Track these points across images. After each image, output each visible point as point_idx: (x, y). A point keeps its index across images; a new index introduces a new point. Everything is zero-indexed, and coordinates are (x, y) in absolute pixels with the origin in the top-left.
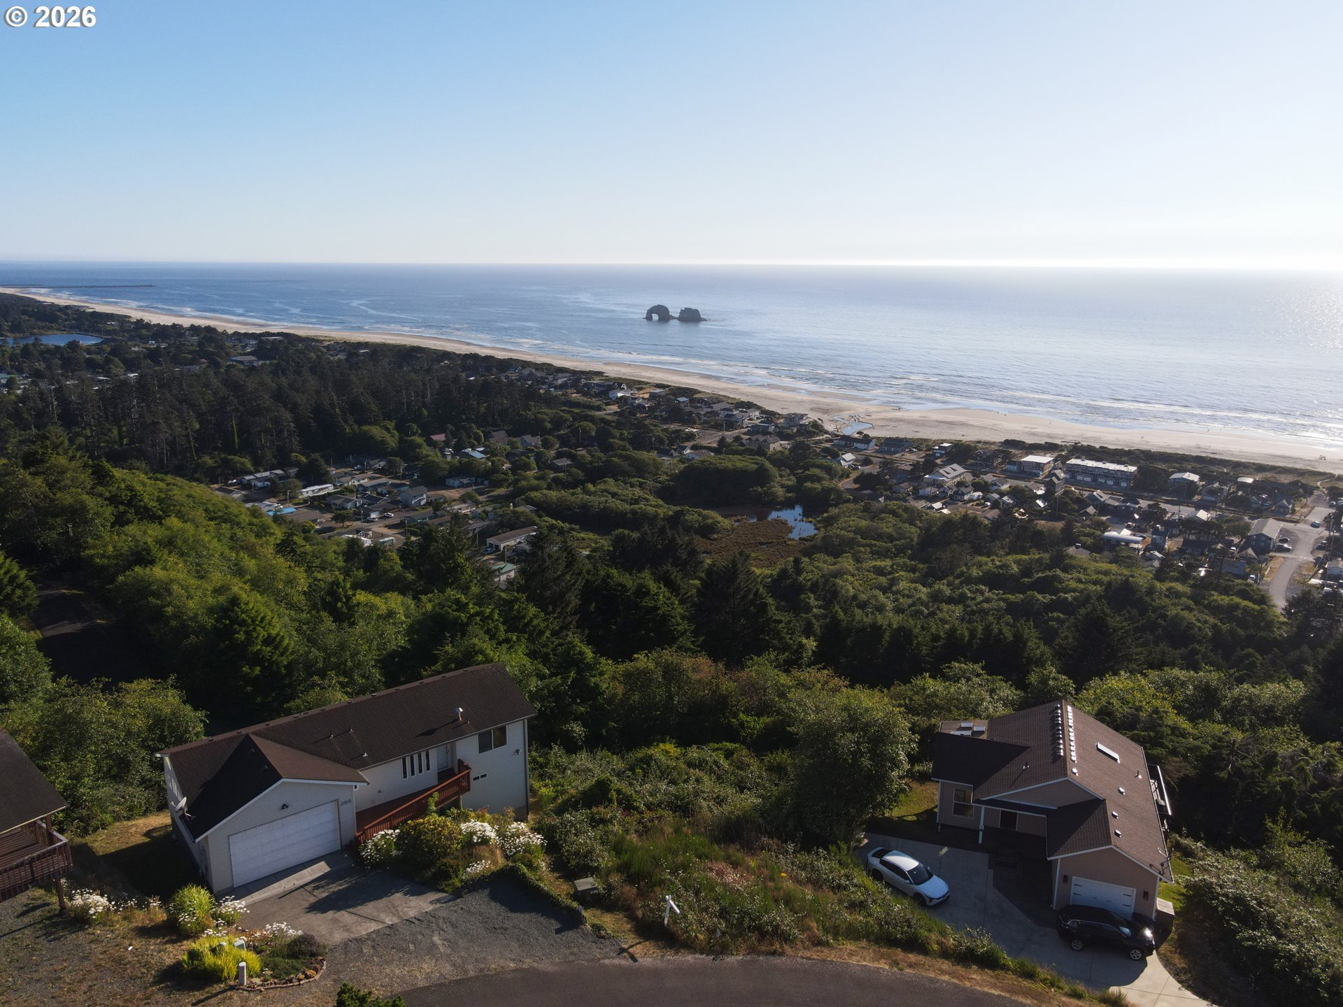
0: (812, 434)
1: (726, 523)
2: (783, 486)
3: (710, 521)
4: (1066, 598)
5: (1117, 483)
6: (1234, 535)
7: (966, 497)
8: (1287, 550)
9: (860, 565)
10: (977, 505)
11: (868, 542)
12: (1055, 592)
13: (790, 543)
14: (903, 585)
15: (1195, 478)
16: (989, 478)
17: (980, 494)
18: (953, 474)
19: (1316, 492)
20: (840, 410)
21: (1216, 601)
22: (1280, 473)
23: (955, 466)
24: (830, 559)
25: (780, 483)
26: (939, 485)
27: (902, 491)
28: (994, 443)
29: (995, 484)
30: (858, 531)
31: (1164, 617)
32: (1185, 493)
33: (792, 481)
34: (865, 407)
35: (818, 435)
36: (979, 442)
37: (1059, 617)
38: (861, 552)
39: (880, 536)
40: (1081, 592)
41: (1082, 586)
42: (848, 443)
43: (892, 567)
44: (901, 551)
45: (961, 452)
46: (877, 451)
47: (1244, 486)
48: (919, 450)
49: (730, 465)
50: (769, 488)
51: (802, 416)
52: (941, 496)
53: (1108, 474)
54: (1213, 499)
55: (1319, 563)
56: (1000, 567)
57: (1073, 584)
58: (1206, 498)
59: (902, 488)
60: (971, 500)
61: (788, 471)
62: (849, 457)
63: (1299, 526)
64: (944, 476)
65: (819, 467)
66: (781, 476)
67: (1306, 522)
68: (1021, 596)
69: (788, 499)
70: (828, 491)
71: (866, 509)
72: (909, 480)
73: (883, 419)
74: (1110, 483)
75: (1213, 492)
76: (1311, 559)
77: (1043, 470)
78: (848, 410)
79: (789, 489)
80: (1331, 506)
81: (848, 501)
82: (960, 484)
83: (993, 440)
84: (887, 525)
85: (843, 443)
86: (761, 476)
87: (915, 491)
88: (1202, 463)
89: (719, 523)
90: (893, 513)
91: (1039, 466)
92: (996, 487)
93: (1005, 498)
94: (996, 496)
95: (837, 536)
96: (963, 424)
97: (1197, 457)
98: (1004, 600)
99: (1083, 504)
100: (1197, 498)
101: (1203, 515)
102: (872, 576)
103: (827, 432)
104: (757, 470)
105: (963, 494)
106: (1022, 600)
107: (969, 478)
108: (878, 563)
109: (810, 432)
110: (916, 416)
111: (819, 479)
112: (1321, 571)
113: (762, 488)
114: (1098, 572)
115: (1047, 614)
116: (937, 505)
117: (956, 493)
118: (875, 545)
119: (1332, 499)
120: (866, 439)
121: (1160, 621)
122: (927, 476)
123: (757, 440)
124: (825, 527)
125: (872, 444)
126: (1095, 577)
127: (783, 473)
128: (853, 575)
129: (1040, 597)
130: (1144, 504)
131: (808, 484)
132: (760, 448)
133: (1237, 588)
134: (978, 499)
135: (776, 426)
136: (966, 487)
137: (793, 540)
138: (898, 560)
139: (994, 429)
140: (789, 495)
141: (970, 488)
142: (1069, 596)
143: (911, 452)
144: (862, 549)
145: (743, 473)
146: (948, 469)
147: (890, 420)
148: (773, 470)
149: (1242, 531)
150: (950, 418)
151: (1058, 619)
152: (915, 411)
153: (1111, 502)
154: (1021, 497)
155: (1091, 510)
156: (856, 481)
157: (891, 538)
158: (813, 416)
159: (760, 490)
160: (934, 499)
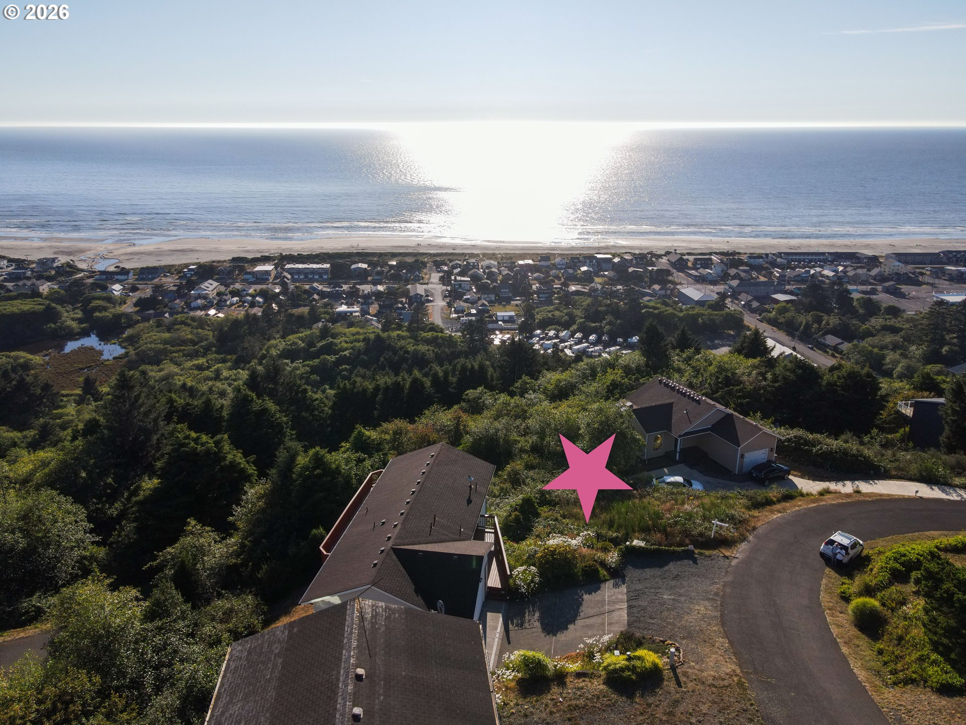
0: (71, 274)
1: (37, 359)
2: (73, 319)
3: (22, 360)
4: (345, 355)
5: (321, 277)
6: (403, 297)
7: (228, 303)
8: (431, 301)
9: (182, 367)
10: (238, 307)
11: (178, 348)
12: (335, 353)
13: (107, 363)
14: (225, 373)
15: (365, 266)
16: (238, 286)
17: (237, 298)
18: (211, 288)
19: (428, 265)
20: (82, 251)
21: (425, 337)
22: (404, 256)
23: (210, 281)
24: (155, 368)
25: (70, 317)
26: (205, 297)
27: (177, 306)
28: (225, 261)
29: (244, 290)
30: (165, 342)
31: (407, 352)
32: (362, 276)
33: (79, 314)
34: (104, 246)
35: (76, 273)
36: (214, 262)
37: (346, 368)
38: (175, 357)
39: (184, 342)
40: (352, 348)
41: (349, 345)
42: (109, 277)
43: (207, 362)
44: (207, 350)
45: (207, 271)
46: (137, 279)
47: (392, 267)
48: (172, 274)
49: (15, 310)
50: (62, 323)
51: (53, 260)
52: (209, 304)
53: (313, 271)
54: (379, 278)
55: (450, 305)
56: (291, 345)
57: (345, 345)
58: (375, 278)
59: (177, 304)
60: (232, 305)
61: (71, 306)
62: (117, 287)
63: (430, 286)
64: (206, 290)
65: (99, 298)
66: (67, 312)
67: (432, 283)
68: (317, 360)
69: (83, 329)
70: (118, 317)
71: (159, 325)
72: (179, 298)
73: (125, 254)
74: (316, 277)
75: (379, 273)
76: (445, 304)
77: (270, 275)
78: (90, 250)
79: (80, 321)
80: (439, 272)
81: (137, 322)
82: (219, 294)
83: (222, 259)
84: (186, 333)
85: (104, 277)
86: (50, 315)
87: (188, 305)
88: (363, 256)
89: (31, 360)
90: (182, 323)
91: (267, 273)
92: (245, 292)
93: (257, 298)
94: (250, 298)
95: (150, 349)
96: (192, 251)
97: (358, 253)
98: (308, 365)
99: (309, 293)
100: (370, 278)
101: (381, 288)
102: (196, 372)
103: (83, 270)
104: (44, 310)
105: (226, 301)
106: (320, 363)
107: (222, 288)
108: (196, 362)
109: (69, 271)
110: (151, 248)
111: (105, 309)
112: (453, 309)
113: (55, 324)
114: (353, 335)
115: (338, 367)
116: (212, 312)
117: (220, 301)
118: (184, 350)
119: (437, 268)
120: (124, 272)
121: (406, 355)
122: (192, 292)
123: (25, 285)
124: (131, 344)
125: (131, 275)
126: (352, 338)
127: (68, 309)
128: (181, 375)
129: (328, 357)
130: (345, 287)
131: (97, 314)
132: (33, 291)
133: (428, 327)
134: (237, 303)
135: (32, 270)
136: (226, 295)
137: (108, 360)
138: (209, 357)
139: (217, 251)
140: (83, 325)
141: (229, 296)
142: (346, 353)
143: (165, 276)
144: (177, 355)
145: (32, 314)
146: (206, 284)
147: (131, 254)
148: (59, 308)
149: (406, 294)
150: (180, 247)
151: (346, 370)
152: (147, 245)
153: (325, 289)
154: (268, 296)
155: (316, 297)
156: (135, 305)
157: (194, 343)
158: (63, 259)
159: (53, 326)
160: (205, 308)
